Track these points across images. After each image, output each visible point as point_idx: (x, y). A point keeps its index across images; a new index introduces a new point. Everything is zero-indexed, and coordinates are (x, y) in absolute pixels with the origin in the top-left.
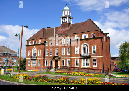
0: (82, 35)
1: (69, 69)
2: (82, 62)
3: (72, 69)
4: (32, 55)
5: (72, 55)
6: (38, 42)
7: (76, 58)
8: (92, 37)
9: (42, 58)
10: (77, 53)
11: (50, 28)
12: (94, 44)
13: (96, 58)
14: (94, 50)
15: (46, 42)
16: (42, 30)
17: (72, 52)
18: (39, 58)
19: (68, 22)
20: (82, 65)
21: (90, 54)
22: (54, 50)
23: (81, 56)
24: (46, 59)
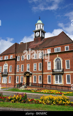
0: (55, 49)
1: (41, 86)
2: (54, 79)
3: (44, 86)
4: (3, 71)
5: (44, 71)
6: (10, 57)
7: (48, 74)
8: (65, 50)
9: (13, 74)
10: (49, 68)
11: (23, 43)
12: (67, 58)
13: (70, 73)
14: (68, 65)
15: (17, 57)
16: (15, 45)
17: (44, 67)
18: (10, 75)
19: (41, 36)
20: (54, 82)
21: (63, 69)
22: (25, 66)
23: (53, 71)
24: (17, 75)
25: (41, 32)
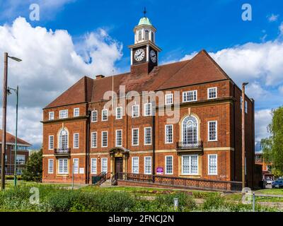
0: (183, 93)
1: (149, 180)
2: (181, 164)
3: (157, 179)
4: (58, 147)
5: (156, 145)
6: (73, 113)
7: (167, 153)
8: (208, 98)
9: (82, 152)
10: (169, 140)
11: (103, 77)
13: (216, 152)
14: (212, 132)
15: (90, 112)
16: (83, 82)
17: (156, 137)
18: (74, 154)
19: (147, 60)
20: (181, 171)
21: (202, 142)
22: (112, 134)
23: (178, 147)
24: (93, 156)
25: (147, 48)
